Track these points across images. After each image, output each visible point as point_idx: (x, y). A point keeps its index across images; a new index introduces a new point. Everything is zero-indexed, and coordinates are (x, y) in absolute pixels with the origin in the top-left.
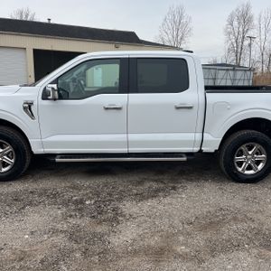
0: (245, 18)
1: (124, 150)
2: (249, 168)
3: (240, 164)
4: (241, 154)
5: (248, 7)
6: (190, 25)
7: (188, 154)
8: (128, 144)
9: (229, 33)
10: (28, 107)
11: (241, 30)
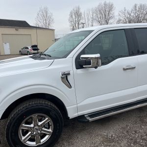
6: (52, 18)
11: (77, 19)
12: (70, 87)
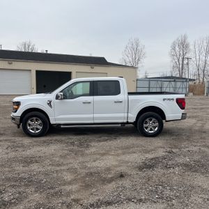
0: (184, 45)
1: (92, 122)
2: (151, 130)
3: (147, 128)
4: (146, 123)
5: (185, 37)
6: (144, 51)
7: (121, 123)
8: (93, 118)
9: (173, 55)
10: (50, 104)
11: (181, 53)
12: (51, 106)
